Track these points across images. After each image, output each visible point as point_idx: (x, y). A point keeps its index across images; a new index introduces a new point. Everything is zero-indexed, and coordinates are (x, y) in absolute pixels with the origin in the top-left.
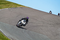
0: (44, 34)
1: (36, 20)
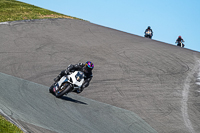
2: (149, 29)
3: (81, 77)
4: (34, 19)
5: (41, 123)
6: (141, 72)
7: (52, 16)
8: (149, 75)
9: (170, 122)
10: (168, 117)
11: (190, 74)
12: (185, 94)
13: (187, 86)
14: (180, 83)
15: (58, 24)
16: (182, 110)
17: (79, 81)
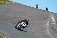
0: (31, 28)
1: (24, 15)
2: (37, 5)
3: (25, 24)
4: (5, 3)
5: (7, 33)
6: (35, 18)
7: (10, 2)
8: (38, 19)
9: (44, 32)
10: (43, 31)
11: (49, 19)
12: (48, 24)
13: (48, 22)
14: (47, 21)
15: (12, 5)
16: (47, 29)
17: (25, 25)
